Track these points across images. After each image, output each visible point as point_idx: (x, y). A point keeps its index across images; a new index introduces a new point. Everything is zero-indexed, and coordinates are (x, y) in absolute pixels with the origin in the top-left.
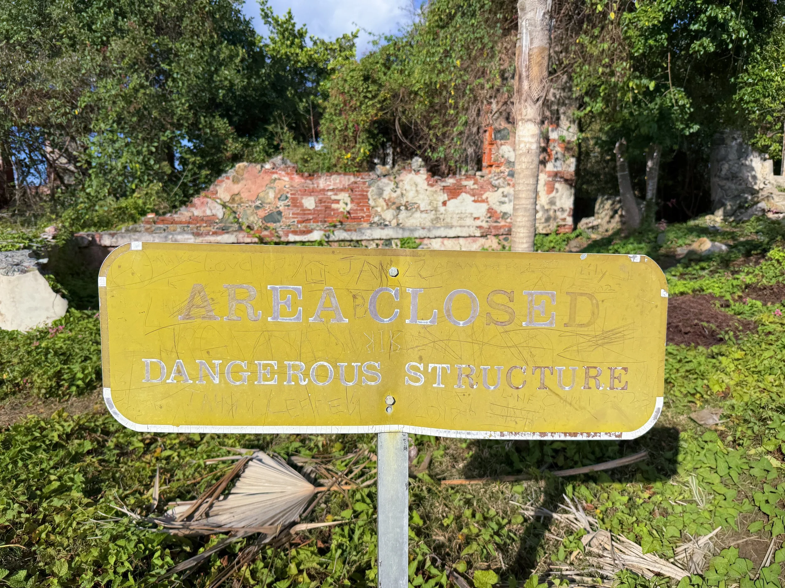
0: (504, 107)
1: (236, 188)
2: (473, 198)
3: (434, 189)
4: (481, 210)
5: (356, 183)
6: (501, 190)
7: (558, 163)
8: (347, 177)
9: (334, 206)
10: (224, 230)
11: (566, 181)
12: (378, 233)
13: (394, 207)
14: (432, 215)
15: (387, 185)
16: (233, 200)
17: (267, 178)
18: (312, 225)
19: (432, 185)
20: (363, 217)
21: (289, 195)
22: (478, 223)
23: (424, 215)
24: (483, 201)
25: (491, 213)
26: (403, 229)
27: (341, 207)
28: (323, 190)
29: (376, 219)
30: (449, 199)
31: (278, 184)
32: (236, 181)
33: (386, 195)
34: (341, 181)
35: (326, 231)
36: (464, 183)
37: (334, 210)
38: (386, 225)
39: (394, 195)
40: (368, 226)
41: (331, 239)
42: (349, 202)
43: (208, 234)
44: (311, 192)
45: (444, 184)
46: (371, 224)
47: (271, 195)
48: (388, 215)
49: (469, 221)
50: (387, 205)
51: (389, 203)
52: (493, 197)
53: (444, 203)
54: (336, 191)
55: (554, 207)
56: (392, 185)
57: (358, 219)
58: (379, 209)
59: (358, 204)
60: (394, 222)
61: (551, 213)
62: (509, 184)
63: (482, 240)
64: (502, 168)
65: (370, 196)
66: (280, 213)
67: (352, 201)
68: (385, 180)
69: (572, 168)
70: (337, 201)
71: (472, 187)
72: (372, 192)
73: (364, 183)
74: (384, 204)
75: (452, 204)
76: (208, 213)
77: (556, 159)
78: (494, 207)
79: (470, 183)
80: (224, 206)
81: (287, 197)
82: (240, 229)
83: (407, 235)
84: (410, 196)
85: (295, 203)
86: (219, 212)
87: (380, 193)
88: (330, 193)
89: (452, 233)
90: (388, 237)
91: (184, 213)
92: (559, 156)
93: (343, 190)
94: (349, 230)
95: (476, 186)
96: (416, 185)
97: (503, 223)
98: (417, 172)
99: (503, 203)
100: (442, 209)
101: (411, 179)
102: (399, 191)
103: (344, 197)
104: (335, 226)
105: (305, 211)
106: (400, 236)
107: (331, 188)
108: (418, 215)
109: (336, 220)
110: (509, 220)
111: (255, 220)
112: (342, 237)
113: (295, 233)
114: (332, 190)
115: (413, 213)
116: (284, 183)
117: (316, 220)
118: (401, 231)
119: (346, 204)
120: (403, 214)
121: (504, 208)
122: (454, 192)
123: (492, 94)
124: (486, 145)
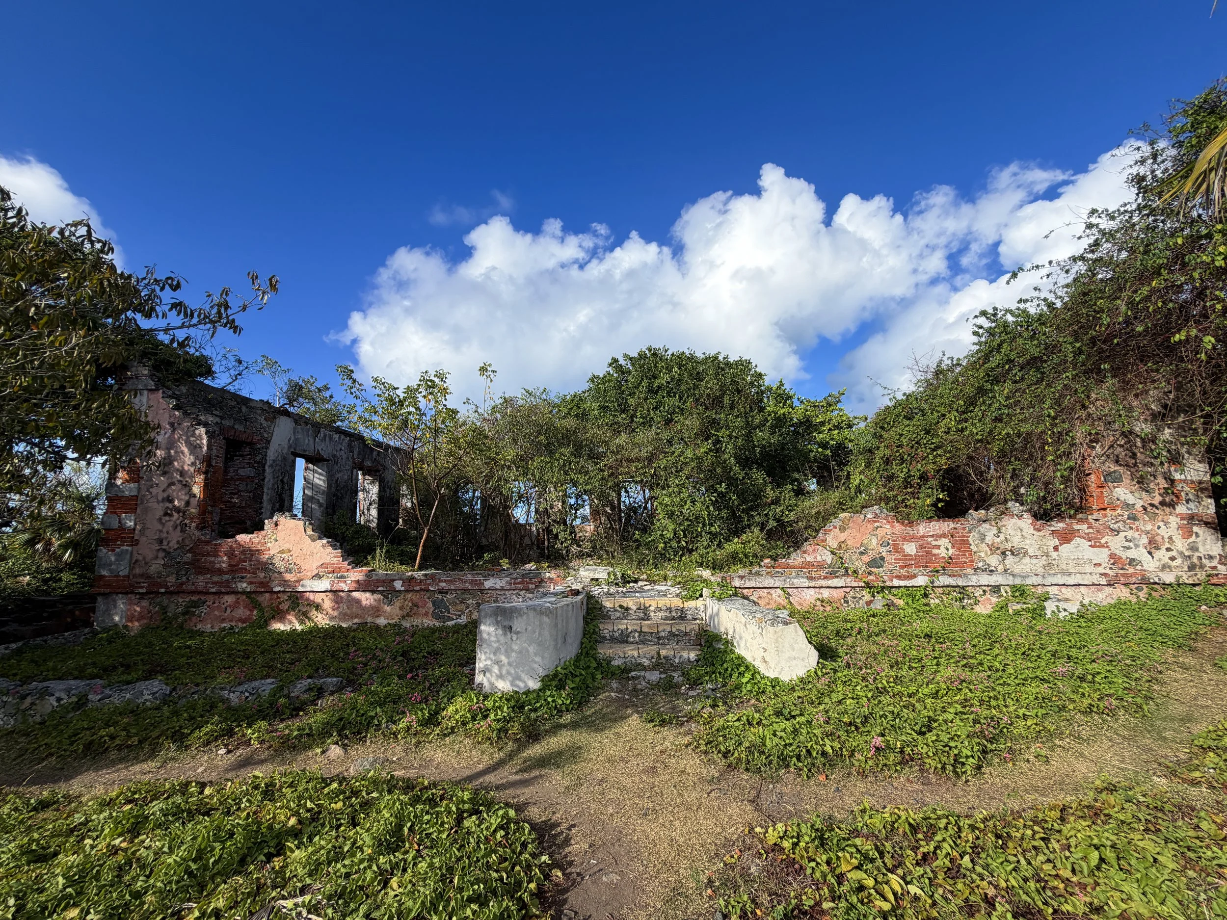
0: (1111, 451)
1: (843, 536)
2: (1090, 543)
3: (1041, 533)
4: (1102, 556)
5: (955, 529)
6: (1122, 534)
7: (1191, 505)
8: (946, 523)
9: (935, 551)
10: (833, 575)
11: (1207, 524)
12: (985, 579)
13: (998, 552)
14: (1043, 561)
15: (989, 530)
16: (840, 547)
17: (870, 527)
18: (913, 570)
19: (1039, 530)
20: (965, 562)
21: (890, 542)
22: (1101, 570)
23: (1034, 561)
24: (1102, 546)
25: (1115, 559)
26: (1014, 575)
27: (942, 552)
28: (923, 536)
29: (980, 565)
30: (1061, 545)
31: (881, 532)
32: (843, 529)
33: (989, 539)
34: (940, 528)
35: (929, 576)
36: (1076, 527)
37: (935, 555)
38: (992, 571)
39: (998, 540)
40: (972, 571)
41: (935, 584)
42: (950, 547)
43: (820, 578)
44: (911, 539)
45: (1052, 528)
46: (976, 569)
47: (874, 541)
48: (994, 561)
49: (1089, 568)
50: (991, 550)
51: (993, 549)
52: (1116, 543)
53: (1056, 549)
54: (937, 537)
55: (1197, 554)
56: (995, 530)
57: (962, 565)
58: (983, 554)
59: (959, 549)
60: (1000, 568)
61: (1195, 560)
62: (1131, 528)
63: (1109, 590)
64: (1119, 511)
65: (971, 542)
66: (882, 558)
67: (953, 547)
68: (986, 526)
69: (1212, 510)
70: (938, 547)
71: (1087, 531)
72: (973, 538)
73: (964, 529)
74: (988, 549)
75: (1065, 549)
76: (819, 558)
77: (1188, 501)
78: (1117, 552)
79: (1084, 527)
80: (833, 553)
81: (888, 544)
82: (846, 574)
83: (1018, 581)
84: (1016, 541)
85: (897, 549)
86: (829, 558)
87: (982, 538)
88: (930, 539)
89: (1071, 581)
90: (997, 584)
91: (797, 558)
92: (1191, 497)
93: (941, 536)
94: (954, 576)
95: (1091, 531)
96: (1021, 530)
97: (1131, 571)
98: (1020, 517)
99: (1128, 548)
100: (1054, 554)
101: (1015, 524)
102: (1002, 536)
103: (944, 542)
104: (937, 572)
105: (907, 556)
106: (1011, 583)
107: (931, 533)
108: (1027, 560)
109: (938, 566)
110: (1139, 567)
111: (859, 564)
112: (947, 583)
113: (899, 577)
114: (932, 536)
115: (1021, 559)
116: (885, 531)
117: (918, 566)
118: (1011, 578)
119: (947, 549)
120: (1010, 559)
121: (1132, 554)
122: (1066, 537)
123: (1094, 439)
124: (1092, 487)
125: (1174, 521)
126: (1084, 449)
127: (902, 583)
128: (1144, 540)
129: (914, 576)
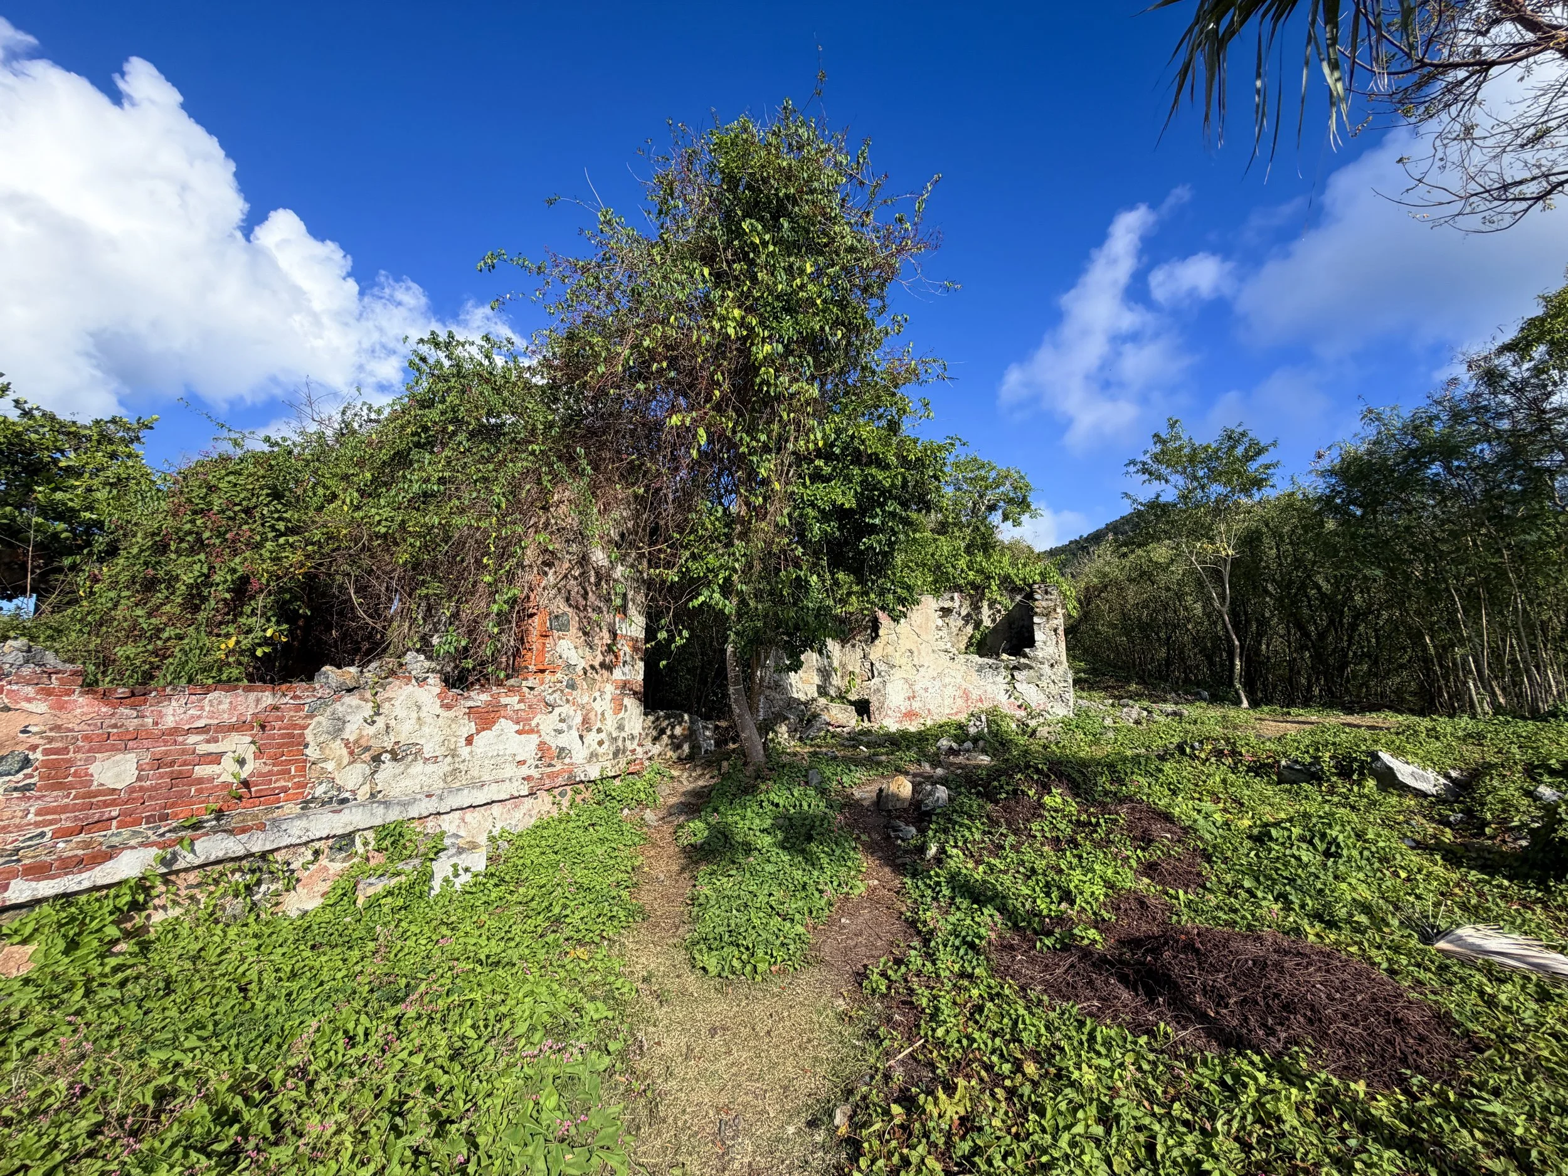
0: (563, 583)
2: (517, 727)
3: (451, 714)
4: (527, 747)
5: (276, 708)
6: (557, 710)
7: (627, 669)
8: (252, 696)
9: (201, 771)
11: (635, 693)
12: (325, 824)
13: (367, 756)
14: (445, 766)
15: (355, 711)
18: (114, 834)
19: (448, 707)
20: (285, 790)
21: (38, 756)
22: (525, 771)
23: (430, 768)
24: (531, 731)
25: (543, 750)
26: (386, 804)
27: (226, 772)
28: (175, 731)
29: (319, 791)
30: (478, 732)
33: (350, 733)
34: (233, 707)
35: (163, 846)
36: (504, 700)
37: (200, 781)
38: (344, 801)
39: (371, 730)
40: (297, 809)
41: (180, 864)
42: (249, 757)
44: (126, 741)
45: (470, 703)
46: (306, 805)
48: (352, 777)
49: (510, 770)
50: (351, 753)
51: (355, 750)
52: (547, 722)
53: (469, 741)
54: (215, 731)
55: (623, 734)
56: (368, 710)
57: (273, 798)
58: (330, 766)
59: (275, 758)
60: (363, 793)
61: (620, 743)
62: (568, 701)
63: (529, 801)
64: (559, 675)
65: (309, 738)
67: (259, 753)
68: (352, 700)
69: (641, 677)
70: (216, 758)
71: (517, 707)
72: (315, 730)
73: (299, 708)
74: (345, 751)
75: (482, 740)
77: (625, 662)
78: (547, 739)
79: (512, 700)
81: (26, 762)
83: (392, 815)
84: (405, 732)
85: (59, 776)
87: (339, 726)
88: (192, 739)
89: (481, 797)
90: (350, 829)
92: (628, 658)
93: (232, 728)
94: (244, 831)
95: (522, 706)
96: (419, 708)
97: (558, 767)
98: (422, 681)
99: (560, 732)
100: (465, 751)
101: (409, 696)
102: (381, 722)
103: (239, 744)
104: (196, 827)
105: (92, 797)
106: (378, 822)
107: (201, 723)
108: (418, 768)
109: (202, 810)
110: (567, 761)
112: (217, 853)
113: (39, 871)
114: (204, 730)
115: (408, 766)
116: (20, 721)
117: (128, 820)
118: (381, 810)
119: (242, 762)
120: (388, 768)
121: (562, 741)
122: (485, 719)
123: (549, 560)
124: (534, 636)
125: (609, 688)
126: (531, 577)
127: (47, 888)
128: (578, 719)
129: (109, 855)
